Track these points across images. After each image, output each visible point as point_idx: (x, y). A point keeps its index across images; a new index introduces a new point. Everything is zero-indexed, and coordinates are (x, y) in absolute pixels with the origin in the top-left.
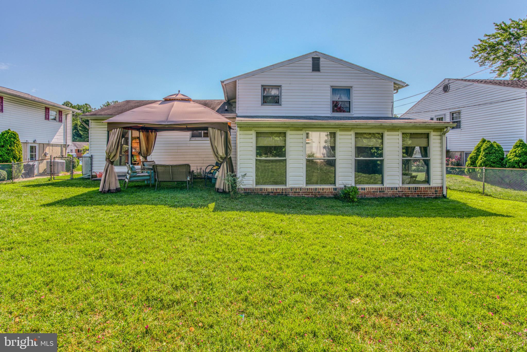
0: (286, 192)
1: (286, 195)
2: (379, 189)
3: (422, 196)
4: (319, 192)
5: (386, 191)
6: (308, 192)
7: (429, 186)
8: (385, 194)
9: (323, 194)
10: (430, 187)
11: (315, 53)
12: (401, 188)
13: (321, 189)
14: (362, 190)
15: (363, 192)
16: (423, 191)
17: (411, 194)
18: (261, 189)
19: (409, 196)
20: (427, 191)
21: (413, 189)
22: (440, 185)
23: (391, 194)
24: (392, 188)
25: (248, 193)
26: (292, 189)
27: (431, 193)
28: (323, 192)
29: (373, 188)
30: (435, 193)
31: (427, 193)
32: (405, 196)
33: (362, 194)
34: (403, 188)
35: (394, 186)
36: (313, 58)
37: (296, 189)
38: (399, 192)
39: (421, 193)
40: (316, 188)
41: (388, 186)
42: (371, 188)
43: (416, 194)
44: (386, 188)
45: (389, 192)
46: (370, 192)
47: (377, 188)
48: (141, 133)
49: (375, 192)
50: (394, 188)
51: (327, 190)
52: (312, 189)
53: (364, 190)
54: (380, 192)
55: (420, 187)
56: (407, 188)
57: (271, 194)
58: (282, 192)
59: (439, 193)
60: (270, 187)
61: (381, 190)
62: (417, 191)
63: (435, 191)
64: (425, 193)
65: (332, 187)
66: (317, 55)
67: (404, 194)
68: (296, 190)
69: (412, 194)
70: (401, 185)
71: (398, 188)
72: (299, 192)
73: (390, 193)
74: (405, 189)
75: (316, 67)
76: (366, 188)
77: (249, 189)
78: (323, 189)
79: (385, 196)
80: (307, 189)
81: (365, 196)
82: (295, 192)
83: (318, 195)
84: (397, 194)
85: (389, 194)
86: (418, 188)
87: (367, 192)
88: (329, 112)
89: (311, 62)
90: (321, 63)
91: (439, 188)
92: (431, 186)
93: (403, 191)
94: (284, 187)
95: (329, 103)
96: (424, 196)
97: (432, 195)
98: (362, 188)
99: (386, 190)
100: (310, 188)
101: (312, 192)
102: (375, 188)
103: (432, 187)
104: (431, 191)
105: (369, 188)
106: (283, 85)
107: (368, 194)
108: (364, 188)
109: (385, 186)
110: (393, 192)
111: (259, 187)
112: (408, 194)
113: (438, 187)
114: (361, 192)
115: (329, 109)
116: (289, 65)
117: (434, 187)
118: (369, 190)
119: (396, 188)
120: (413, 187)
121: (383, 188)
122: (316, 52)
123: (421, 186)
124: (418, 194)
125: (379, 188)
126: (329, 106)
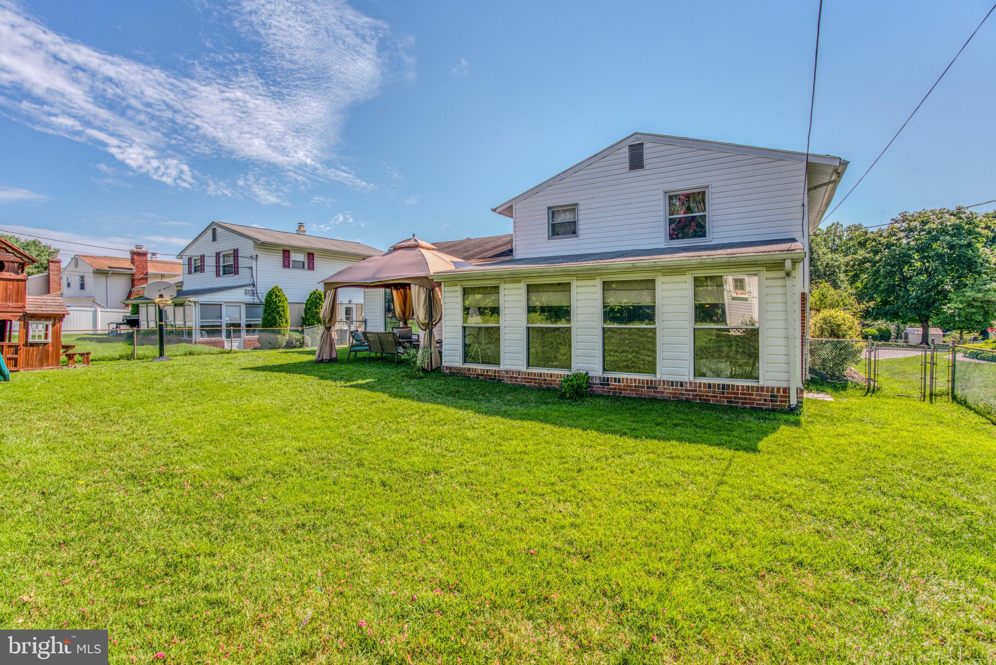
0: (499, 376)
1: (500, 381)
2: (647, 383)
3: (738, 403)
4: (545, 380)
5: (661, 387)
6: (529, 377)
7: (755, 384)
8: (658, 392)
9: (551, 384)
10: (757, 387)
11: (634, 136)
12: (691, 383)
13: (547, 374)
14: (615, 382)
15: (616, 385)
16: (742, 394)
17: (712, 396)
18: (469, 370)
19: (709, 400)
20: (752, 395)
21: (719, 388)
22: (783, 385)
23: (671, 393)
24: (672, 382)
25: (455, 373)
26: (507, 372)
27: (760, 400)
28: (552, 380)
29: (635, 380)
30: (772, 401)
31: (749, 399)
32: (700, 399)
33: (615, 389)
34: (695, 383)
35: (677, 380)
36: (630, 146)
37: (513, 372)
38: (686, 390)
39: (735, 398)
40: (541, 374)
41: (665, 378)
42: (631, 379)
43: (724, 397)
44: (659, 381)
45: (665, 389)
46: (629, 386)
47: (643, 380)
48: (394, 292)
49: (638, 387)
50: (677, 382)
51: (557, 378)
52: (535, 373)
53: (619, 382)
54: (648, 388)
55: (733, 386)
56: (704, 384)
57: (481, 377)
58: (495, 376)
59: (780, 401)
60: (479, 367)
61: (651, 385)
62: (728, 393)
63: (772, 396)
64: (745, 399)
65: (564, 372)
66: (638, 139)
67: (697, 395)
68: (513, 374)
69: (717, 397)
70: (692, 378)
71: (686, 383)
72: (517, 378)
73: (669, 391)
74: (700, 387)
75: (636, 160)
76: (623, 379)
77: (455, 368)
78: (551, 375)
79: (658, 396)
80: (529, 373)
81: (621, 393)
82: (511, 377)
83: (544, 384)
84: (683, 394)
85: (667, 393)
86: (728, 386)
87: (624, 386)
88: (662, 240)
89: (627, 155)
90: (645, 152)
91: (781, 390)
92: (761, 383)
93: (695, 391)
94: (497, 369)
95: (662, 224)
96: (743, 403)
97: (764, 405)
98: (615, 379)
99: (660, 384)
100: (532, 373)
101: (536, 379)
102: (639, 380)
103: (762, 388)
104: (760, 395)
105: (627, 379)
106: (581, 203)
107: (627, 390)
108: (619, 379)
109: (658, 377)
110: (675, 389)
111: (467, 366)
112: (707, 396)
113: (778, 389)
114: (612, 385)
115: (662, 235)
116: (591, 166)
117: (768, 388)
118: (627, 382)
119: (682, 384)
120: (719, 385)
121: (655, 381)
122: (635, 134)
123: (736, 383)
124: (731, 398)
125: (647, 381)
126: (662, 229)
